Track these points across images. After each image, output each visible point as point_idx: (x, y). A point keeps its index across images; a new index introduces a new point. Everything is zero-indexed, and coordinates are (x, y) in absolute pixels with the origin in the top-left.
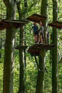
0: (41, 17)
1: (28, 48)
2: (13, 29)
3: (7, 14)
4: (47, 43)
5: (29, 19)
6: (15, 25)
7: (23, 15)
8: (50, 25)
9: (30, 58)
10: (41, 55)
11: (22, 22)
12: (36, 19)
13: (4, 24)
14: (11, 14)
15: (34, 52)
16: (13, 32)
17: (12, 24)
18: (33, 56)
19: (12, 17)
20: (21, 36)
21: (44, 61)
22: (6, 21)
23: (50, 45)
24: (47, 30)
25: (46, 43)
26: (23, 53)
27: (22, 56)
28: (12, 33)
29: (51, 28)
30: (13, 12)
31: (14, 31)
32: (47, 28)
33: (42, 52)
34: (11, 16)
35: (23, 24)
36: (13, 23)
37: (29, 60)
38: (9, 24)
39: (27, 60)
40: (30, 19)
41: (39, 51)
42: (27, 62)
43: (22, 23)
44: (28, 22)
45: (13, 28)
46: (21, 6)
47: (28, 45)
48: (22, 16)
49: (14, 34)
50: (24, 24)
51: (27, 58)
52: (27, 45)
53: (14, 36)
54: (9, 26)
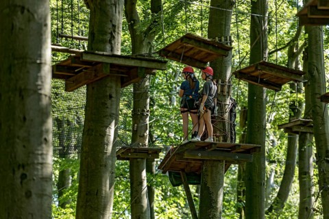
0: (211, 48)
1: (162, 155)
2: (112, 87)
3: (92, 34)
4: (229, 139)
5: (169, 52)
6: (118, 72)
7: (147, 40)
8: (240, 74)
9: (166, 193)
10: (209, 179)
11: (144, 64)
12: (192, 52)
13: (81, 71)
14: (105, 33)
15: (183, 170)
16: (111, 97)
17: (107, 71)
18: (178, 185)
19: (108, 47)
20: (138, 115)
21: (216, 202)
22: (87, 58)
23: (238, 145)
24: (228, 93)
25: (225, 140)
26: (144, 174)
27: (141, 183)
28: (109, 102)
29: (243, 87)
30: (110, 26)
31: (114, 95)
32: (229, 87)
33: (209, 169)
34: (104, 42)
35: (147, 68)
36: (112, 65)
37: (165, 198)
38: (95, 70)
39: (155, 198)
40: (171, 53)
41: (200, 168)
42: (155, 206)
43: (142, 68)
44: (166, 62)
45: (109, 84)
46: (139, 9)
47: (161, 146)
48: (142, 42)
49: (114, 107)
50: (149, 71)
51: (157, 192)
52: (159, 144)
53: (114, 112)
54: (96, 76)
